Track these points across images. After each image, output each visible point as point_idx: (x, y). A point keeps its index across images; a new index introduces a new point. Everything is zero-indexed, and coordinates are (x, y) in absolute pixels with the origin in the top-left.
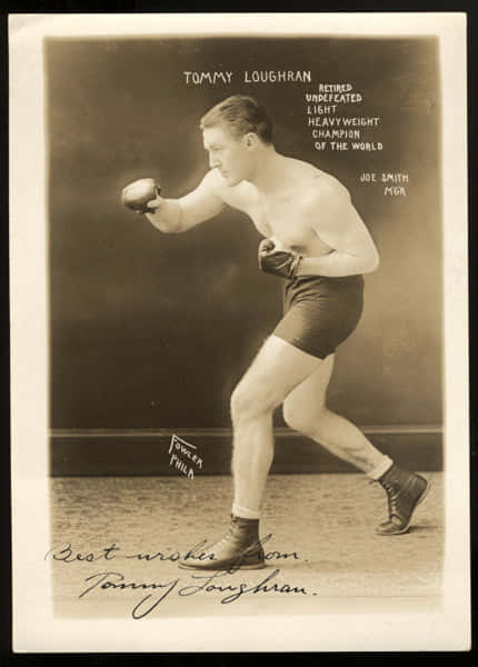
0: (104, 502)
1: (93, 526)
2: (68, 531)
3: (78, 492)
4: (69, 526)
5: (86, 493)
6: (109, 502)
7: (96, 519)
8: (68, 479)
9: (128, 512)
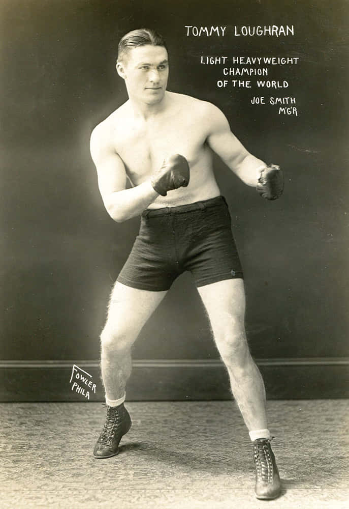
0: (60, 426)
1: (50, 447)
2: (30, 451)
3: (37, 417)
4: (30, 447)
5: (44, 417)
6: (64, 426)
7: (53, 441)
8: (28, 405)
9: (81, 434)
